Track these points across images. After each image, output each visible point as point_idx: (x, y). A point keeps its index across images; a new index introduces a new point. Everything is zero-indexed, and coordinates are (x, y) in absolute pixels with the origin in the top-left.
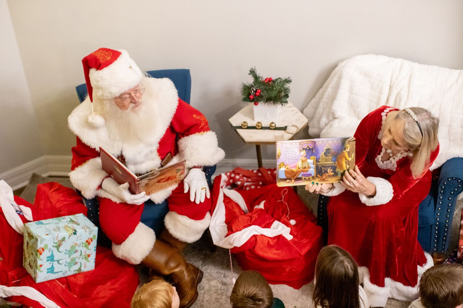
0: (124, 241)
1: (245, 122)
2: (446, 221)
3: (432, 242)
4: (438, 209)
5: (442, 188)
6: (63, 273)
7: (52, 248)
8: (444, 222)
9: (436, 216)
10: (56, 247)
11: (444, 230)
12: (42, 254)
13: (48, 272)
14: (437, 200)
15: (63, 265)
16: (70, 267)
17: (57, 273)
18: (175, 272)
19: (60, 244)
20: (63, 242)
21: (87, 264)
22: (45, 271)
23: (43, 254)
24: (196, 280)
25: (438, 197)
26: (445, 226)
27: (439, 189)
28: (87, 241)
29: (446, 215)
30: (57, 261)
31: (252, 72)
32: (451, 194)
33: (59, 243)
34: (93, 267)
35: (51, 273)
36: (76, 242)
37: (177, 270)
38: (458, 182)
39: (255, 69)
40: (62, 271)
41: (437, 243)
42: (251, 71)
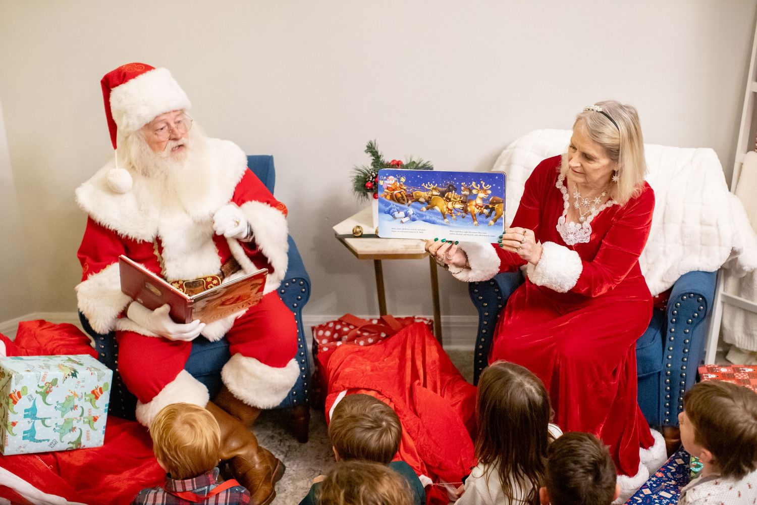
0: (157, 394)
1: (359, 227)
2: (682, 368)
3: (662, 406)
4: (669, 349)
5: (673, 314)
6: (51, 444)
7: (35, 395)
8: (680, 369)
9: (667, 359)
10: (40, 393)
11: (681, 384)
12: (16, 402)
13: (24, 438)
14: (666, 333)
15: (52, 428)
16: (62, 435)
17: (40, 441)
18: (239, 455)
19: (49, 389)
20: (53, 387)
21: (92, 433)
22: (20, 436)
23: (18, 402)
24: (274, 474)
25: (668, 329)
26: (681, 376)
27: (670, 316)
28: (93, 392)
29: (681, 358)
30: (41, 419)
31: (372, 149)
32: (688, 323)
33: (47, 388)
34: (100, 441)
35: (30, 441)
36: (75, 390)
37: (242, 453)
38: (698, 301)
39: (375, 144)
40: (48, 440)
41: (670, 408)
42: (368, 147)
